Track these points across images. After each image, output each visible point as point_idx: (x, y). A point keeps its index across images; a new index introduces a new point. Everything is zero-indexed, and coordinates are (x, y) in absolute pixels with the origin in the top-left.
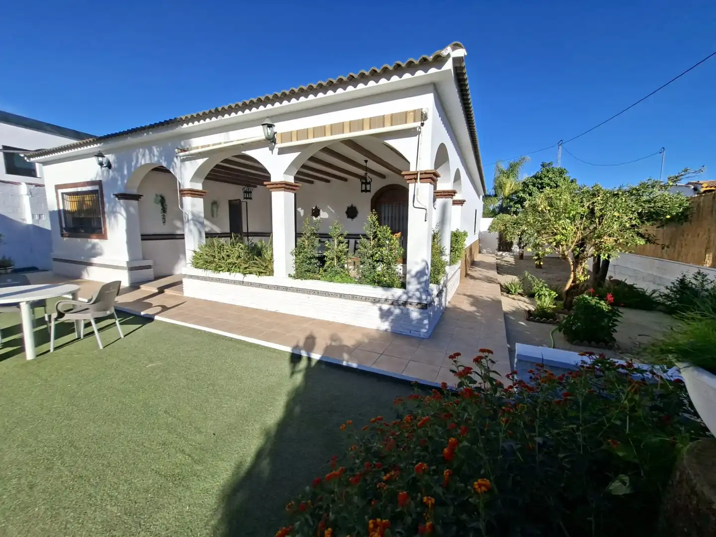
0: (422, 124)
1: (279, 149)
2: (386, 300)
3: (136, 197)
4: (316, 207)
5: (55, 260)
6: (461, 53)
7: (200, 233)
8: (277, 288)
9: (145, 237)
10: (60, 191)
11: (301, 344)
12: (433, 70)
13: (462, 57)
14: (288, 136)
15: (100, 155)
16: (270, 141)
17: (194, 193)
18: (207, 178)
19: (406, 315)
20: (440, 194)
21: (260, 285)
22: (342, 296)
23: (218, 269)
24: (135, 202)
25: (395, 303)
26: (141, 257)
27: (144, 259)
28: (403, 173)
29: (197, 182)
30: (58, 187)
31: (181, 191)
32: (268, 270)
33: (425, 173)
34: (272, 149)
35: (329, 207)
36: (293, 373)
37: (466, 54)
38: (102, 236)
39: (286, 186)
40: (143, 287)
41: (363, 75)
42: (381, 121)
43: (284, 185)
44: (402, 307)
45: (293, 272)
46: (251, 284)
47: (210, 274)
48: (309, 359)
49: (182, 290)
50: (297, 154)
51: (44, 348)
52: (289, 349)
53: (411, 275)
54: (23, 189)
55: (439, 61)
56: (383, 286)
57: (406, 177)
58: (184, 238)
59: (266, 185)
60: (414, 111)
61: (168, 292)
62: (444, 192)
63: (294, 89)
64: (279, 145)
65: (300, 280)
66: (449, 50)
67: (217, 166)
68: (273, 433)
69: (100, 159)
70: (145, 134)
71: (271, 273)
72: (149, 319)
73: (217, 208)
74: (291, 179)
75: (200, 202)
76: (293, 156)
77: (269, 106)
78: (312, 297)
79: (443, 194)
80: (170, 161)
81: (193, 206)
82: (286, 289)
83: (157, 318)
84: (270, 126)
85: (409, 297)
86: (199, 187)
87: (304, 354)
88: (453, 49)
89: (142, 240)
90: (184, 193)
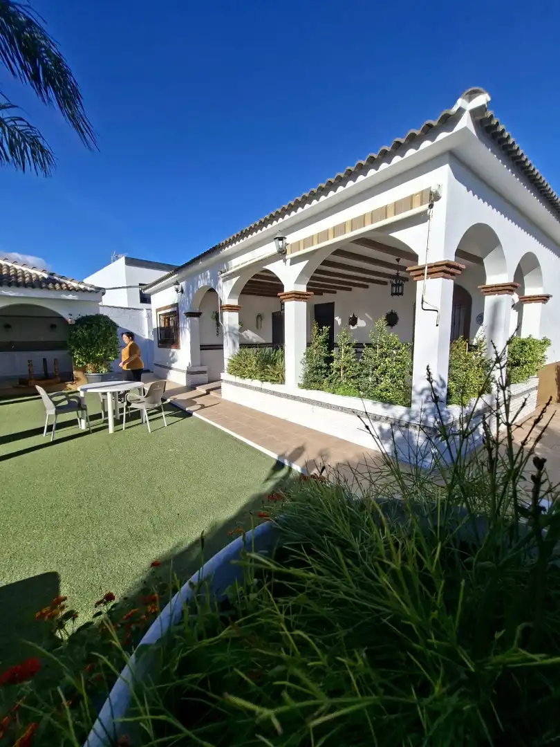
0: (431, 206)
1: (291, 259)
2: (387, 418)
3: (198, 315)
4: (354, 315)
5: (156, 365)
6: (482, 99)
7: (234, 343)
8: (287, 396)
9: (203, 348)
10: (159, 313)
11: (288, 454)
12: (442, 136)
13: (484, 106)
14: (297, 246)
15: (177, 283)
16: (282, 253)
17: (231, 308)
18: (242, 293)
19: (408, 439)
20: (490, 289)
21: (274, 393)
22: (342, 409)
23: (242, 376)
24: (196, 319)
25: (396, 424)
26: (199, 363)
27: (201, 365)
28: (409, 269)
29: (233, 298)
30: (158, 310)
31: (221, 307)
32: (280, 379)
33: (436, 266)
34: (285, 261)
35: (366, 314)
36: (268, 479)
37: (489, 99)
38: (177, 347)
39: (297, 296)
40: (198, 388)
41: (360, 166)
42: (384, 212)
43: (294, 295)
44: (404, 429)
45: (302, 382)
46: (266, 391)
47: (238, 380)
48: (290, 469)
49: (220, 393)
50: (305, 263)
51: (119, 427)
52: (275, 456)
53: (416, 392)
54: (144, 313)
55: (449, 121)
56: (384, 402)
57: (412, 274)
58: (223, 349)
59: (279, 296)
60: (422, 193)
61: (212, 393)
62: (495, 287)
63: (298, 198)
64: (289, 256)
65: (305, 390)
66: (461, 102)
67: (249, 282)
68: (219, 527)
69: (177, 286)
70: (201, 263)
71: (283, 382)
72: (189, 414)
73: (262, 320)
74: (303, 288)
75: (235, 315)
76: (302, 265)
77: (281, 220)
78: (317, 408)
79: (494, 289)
80: (216, 282)
81: (230, 320)
82: (295, 398)
83: (194, 414)
84: (281, 239)
85: (413, 419)
86: (235, 302)
87: (286, 463)
88: (470, 100)
89: (201, 349)
90: (224, 308)
